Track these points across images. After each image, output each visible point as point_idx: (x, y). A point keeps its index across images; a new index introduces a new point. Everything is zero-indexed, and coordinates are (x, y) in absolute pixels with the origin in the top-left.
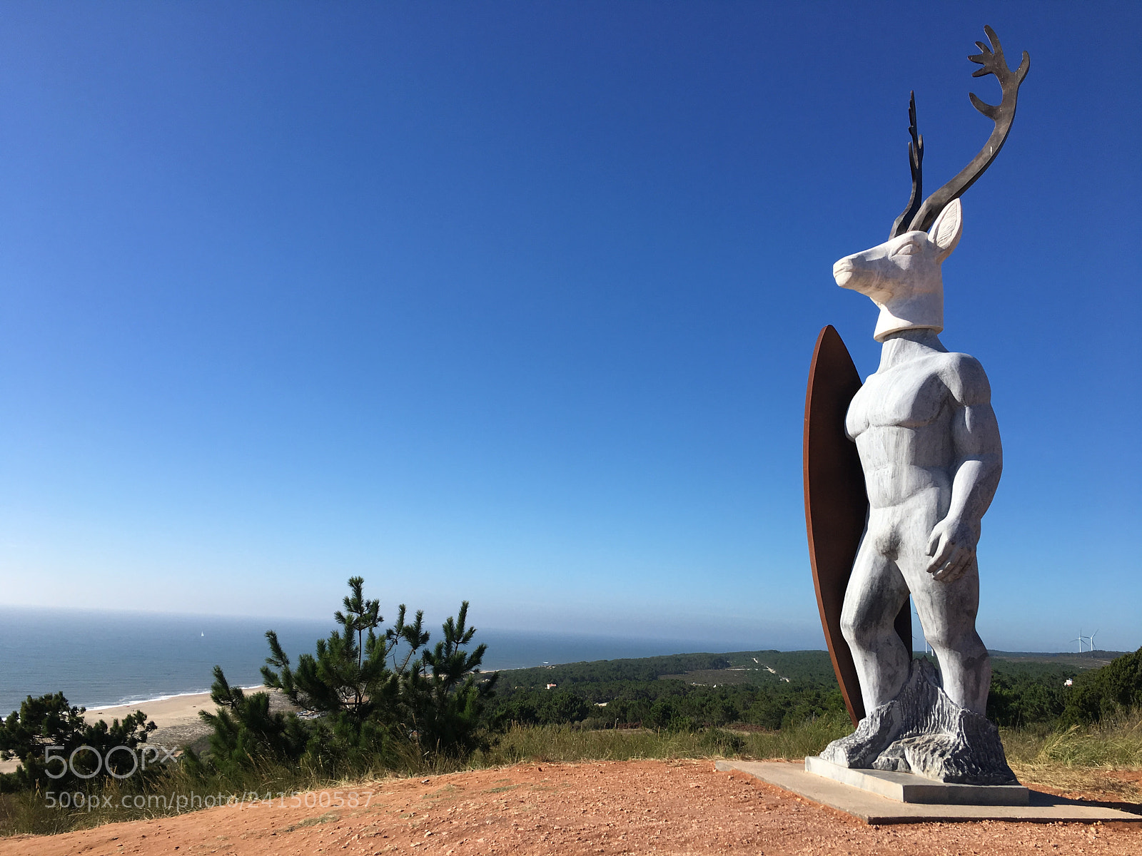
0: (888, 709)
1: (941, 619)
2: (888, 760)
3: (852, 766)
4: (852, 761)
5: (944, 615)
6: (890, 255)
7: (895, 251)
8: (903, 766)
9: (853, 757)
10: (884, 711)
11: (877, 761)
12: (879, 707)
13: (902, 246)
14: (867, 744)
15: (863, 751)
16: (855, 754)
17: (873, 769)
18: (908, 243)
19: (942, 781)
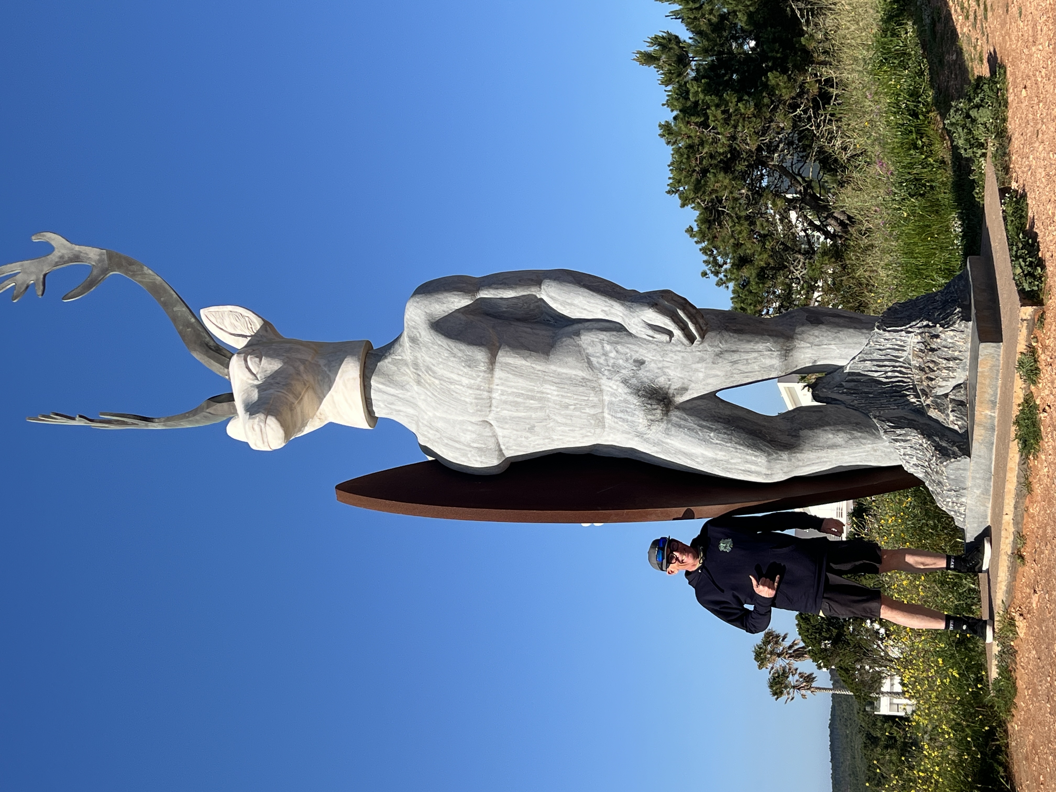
0: (883, 421)
1: (757, 342)
2: (952, 411)
3: (967, 453)
4: (959, 453)
5: (751, 339)
6: (256, 383)
7: (251, 377)
8: (960, 392)
9: (954, 453)
10: (887, 425)
11: (956, 427)
12: (882, 432)
13: (248, 368)
14: (934, 441)
15: (944, 444)
16: (950, 452)
17: (967, 430)
18: (246, 361)
19: (970, 323)
